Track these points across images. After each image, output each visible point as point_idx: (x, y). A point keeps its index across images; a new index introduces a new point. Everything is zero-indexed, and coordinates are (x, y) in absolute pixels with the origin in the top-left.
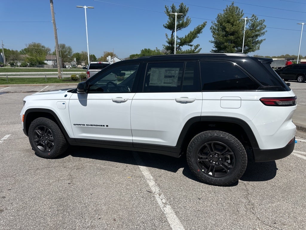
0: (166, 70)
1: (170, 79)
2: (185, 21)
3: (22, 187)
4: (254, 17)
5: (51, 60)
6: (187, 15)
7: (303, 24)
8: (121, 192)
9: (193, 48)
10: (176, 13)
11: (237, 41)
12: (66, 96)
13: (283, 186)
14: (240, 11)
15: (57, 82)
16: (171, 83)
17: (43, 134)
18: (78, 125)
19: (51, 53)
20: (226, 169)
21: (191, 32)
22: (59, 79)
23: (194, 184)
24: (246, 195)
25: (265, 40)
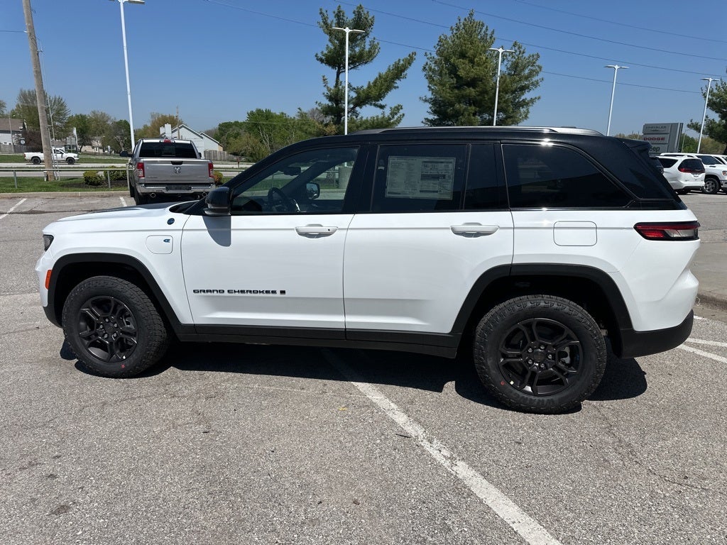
0: (425, 162)
1: (435, 182)
2: (367, 48)
3: (89, 449)
4: (516, 48)
5: (8, 132)
6: (371, 36)
7: (617, 67)
8: (341, 442)
9: (387, 112)
10: (347, 28)
11: (481, 100)
12: (171, 221)
13: (670, 406)
14: (489, 32)
15: (48, 189)
16: (437, 192)
17: (105, 318)
18: (204, 291)
19: (5, 113)
20: (561, 376)
21: (380, 76)
22: (47, 180)
23: (492, 414)
24: (608, 427)
25: (539, 98)
